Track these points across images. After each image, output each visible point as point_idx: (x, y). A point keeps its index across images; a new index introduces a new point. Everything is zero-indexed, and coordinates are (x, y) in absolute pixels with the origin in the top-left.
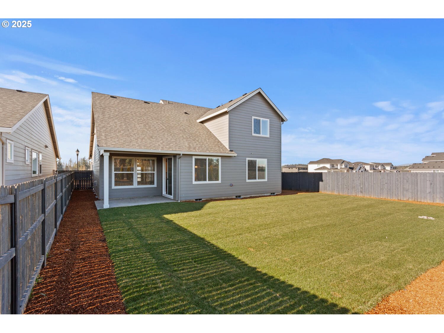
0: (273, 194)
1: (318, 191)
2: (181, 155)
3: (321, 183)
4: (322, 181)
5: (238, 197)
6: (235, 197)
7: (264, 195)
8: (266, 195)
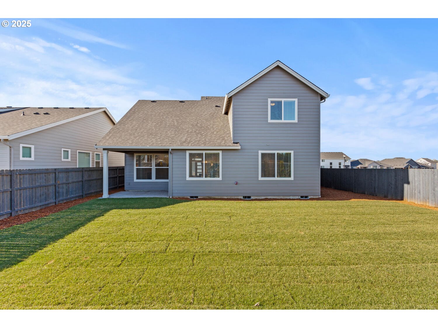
0: (304, 198)
1: (402, 199)
2: (170, 150)
3: (406, 186)
4: (408, 183)
5: (247, 198)
6: (242, 198)
7: (288, 198)
8: (291, 197)
